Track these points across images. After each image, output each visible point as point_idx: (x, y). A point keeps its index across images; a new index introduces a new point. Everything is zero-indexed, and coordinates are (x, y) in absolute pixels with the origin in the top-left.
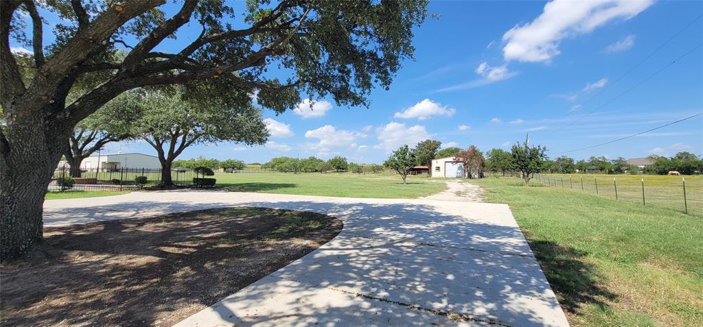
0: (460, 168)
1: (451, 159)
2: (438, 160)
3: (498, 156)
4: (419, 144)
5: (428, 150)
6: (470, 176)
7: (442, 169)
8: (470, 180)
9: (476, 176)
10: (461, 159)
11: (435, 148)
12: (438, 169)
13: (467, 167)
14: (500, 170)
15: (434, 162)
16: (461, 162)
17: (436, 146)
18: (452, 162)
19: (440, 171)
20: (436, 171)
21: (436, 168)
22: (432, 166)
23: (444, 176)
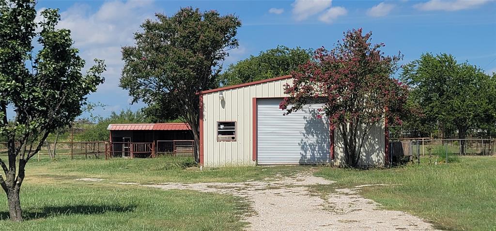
0: (313, 125)
1: (276, 88)
2: (227, 94)
3: (442, 80)
4: (149, 27)
5: (185, 53)
6: (352, 161)
7: (243, 131)
8: (355, 176)
9: (374, 157)
10: (318, 88)
11: (217, 45)
12: (227, 129)
13: (341, 120)
14: (438, 132)
15: (210, 101)
16: (318, 100)
17: (220, 37)
18: (282, 102)
19: (236, 141)
20: (218, 141)
21: (219, 129)
22: (204, 119)
23: (254, 161)
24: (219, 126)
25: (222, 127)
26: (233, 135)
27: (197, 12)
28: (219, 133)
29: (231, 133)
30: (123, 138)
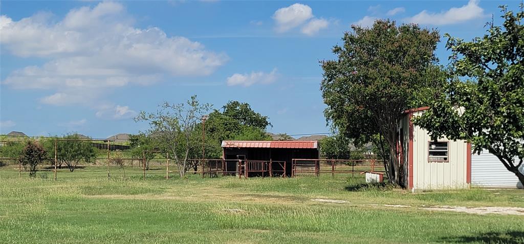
12: (439, 150)
19: (448, 162)
20: (429, 162)
21: (431, 149)
22: (414, 140)
23: (468, 183)
24: (430, 145)
25: (433, 147)
26: (445, 155)
27: (393, 24)
28: (431, 153)
29: (444, 154)
30: (238, 156)
